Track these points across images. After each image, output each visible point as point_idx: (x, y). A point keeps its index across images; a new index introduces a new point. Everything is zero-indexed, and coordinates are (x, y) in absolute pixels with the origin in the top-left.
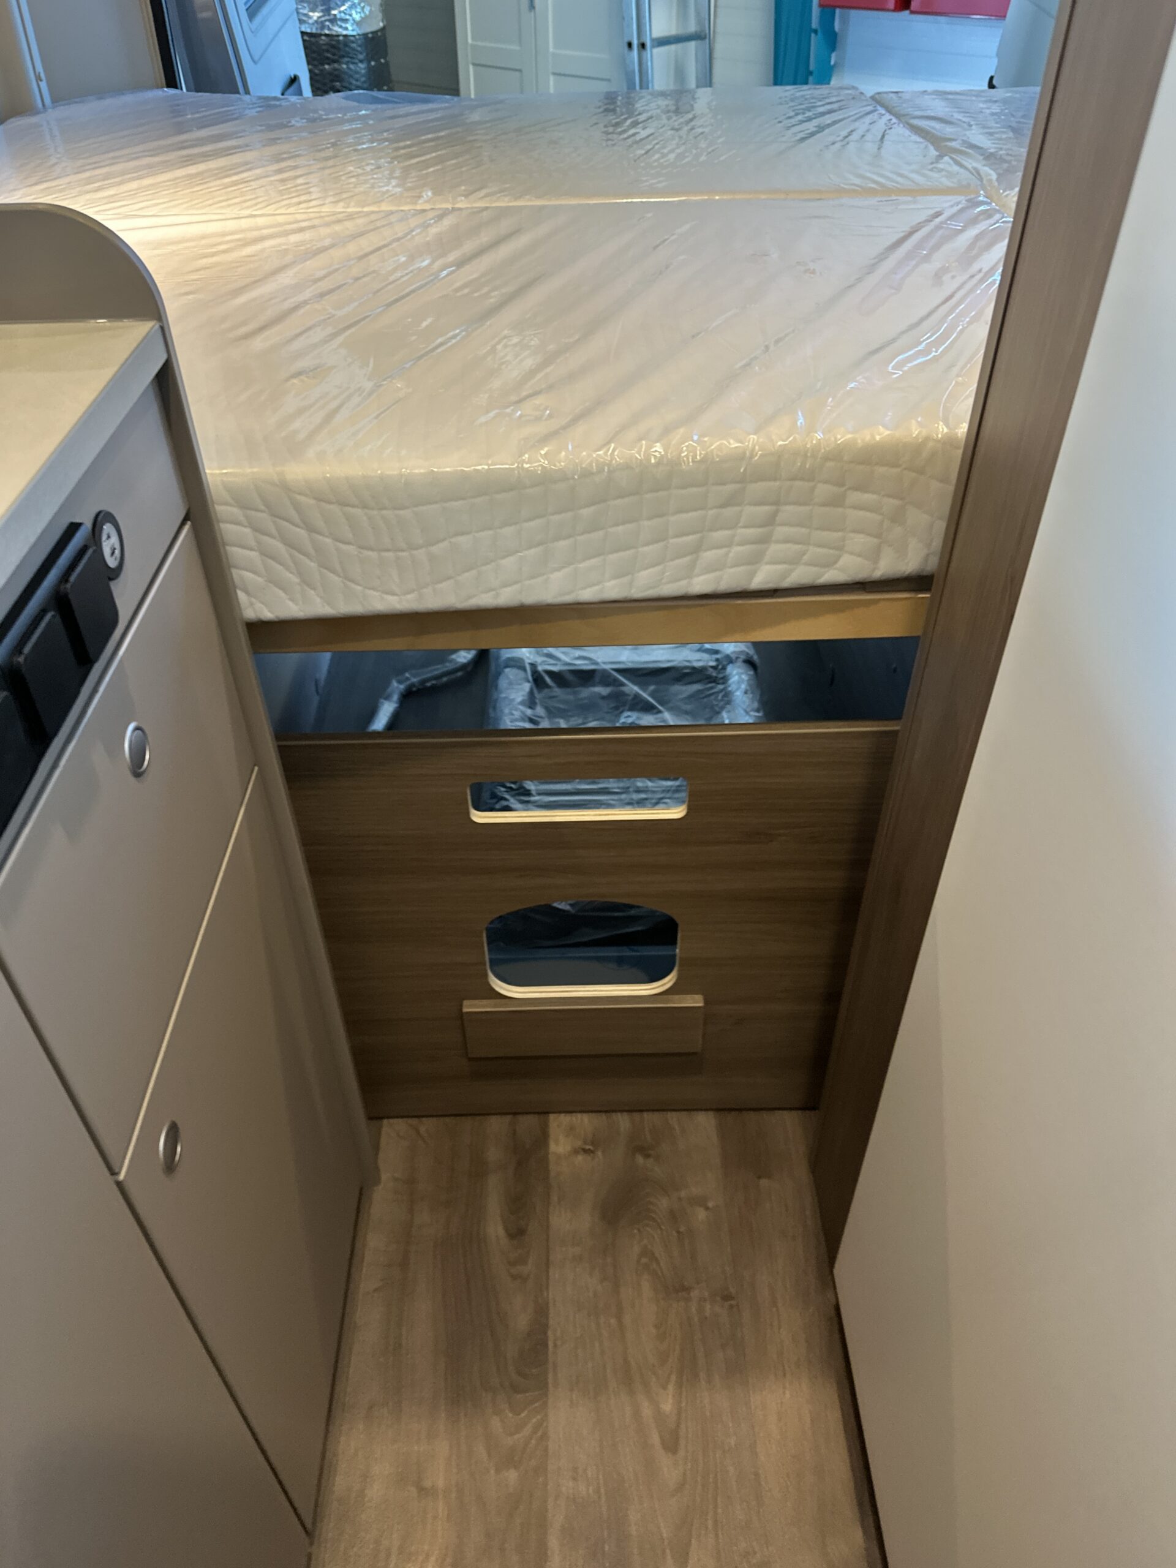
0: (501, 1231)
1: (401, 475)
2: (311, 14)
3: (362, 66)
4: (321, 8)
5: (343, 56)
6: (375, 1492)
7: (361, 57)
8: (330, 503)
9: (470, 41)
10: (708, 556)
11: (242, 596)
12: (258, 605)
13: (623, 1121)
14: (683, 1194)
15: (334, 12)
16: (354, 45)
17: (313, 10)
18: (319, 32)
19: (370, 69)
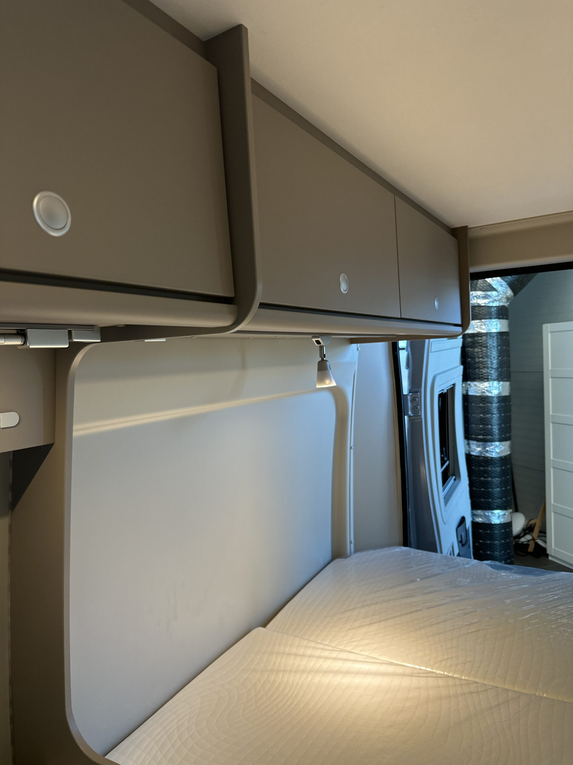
2: (477, 449)
3: (498, 468)
4: (481, 447)
5: (490, 465)
7: (498, 465)
9: (552, 458)
15: (487, 449)
16: (495, 461)
18: (479, 455)
19: (502, 470)
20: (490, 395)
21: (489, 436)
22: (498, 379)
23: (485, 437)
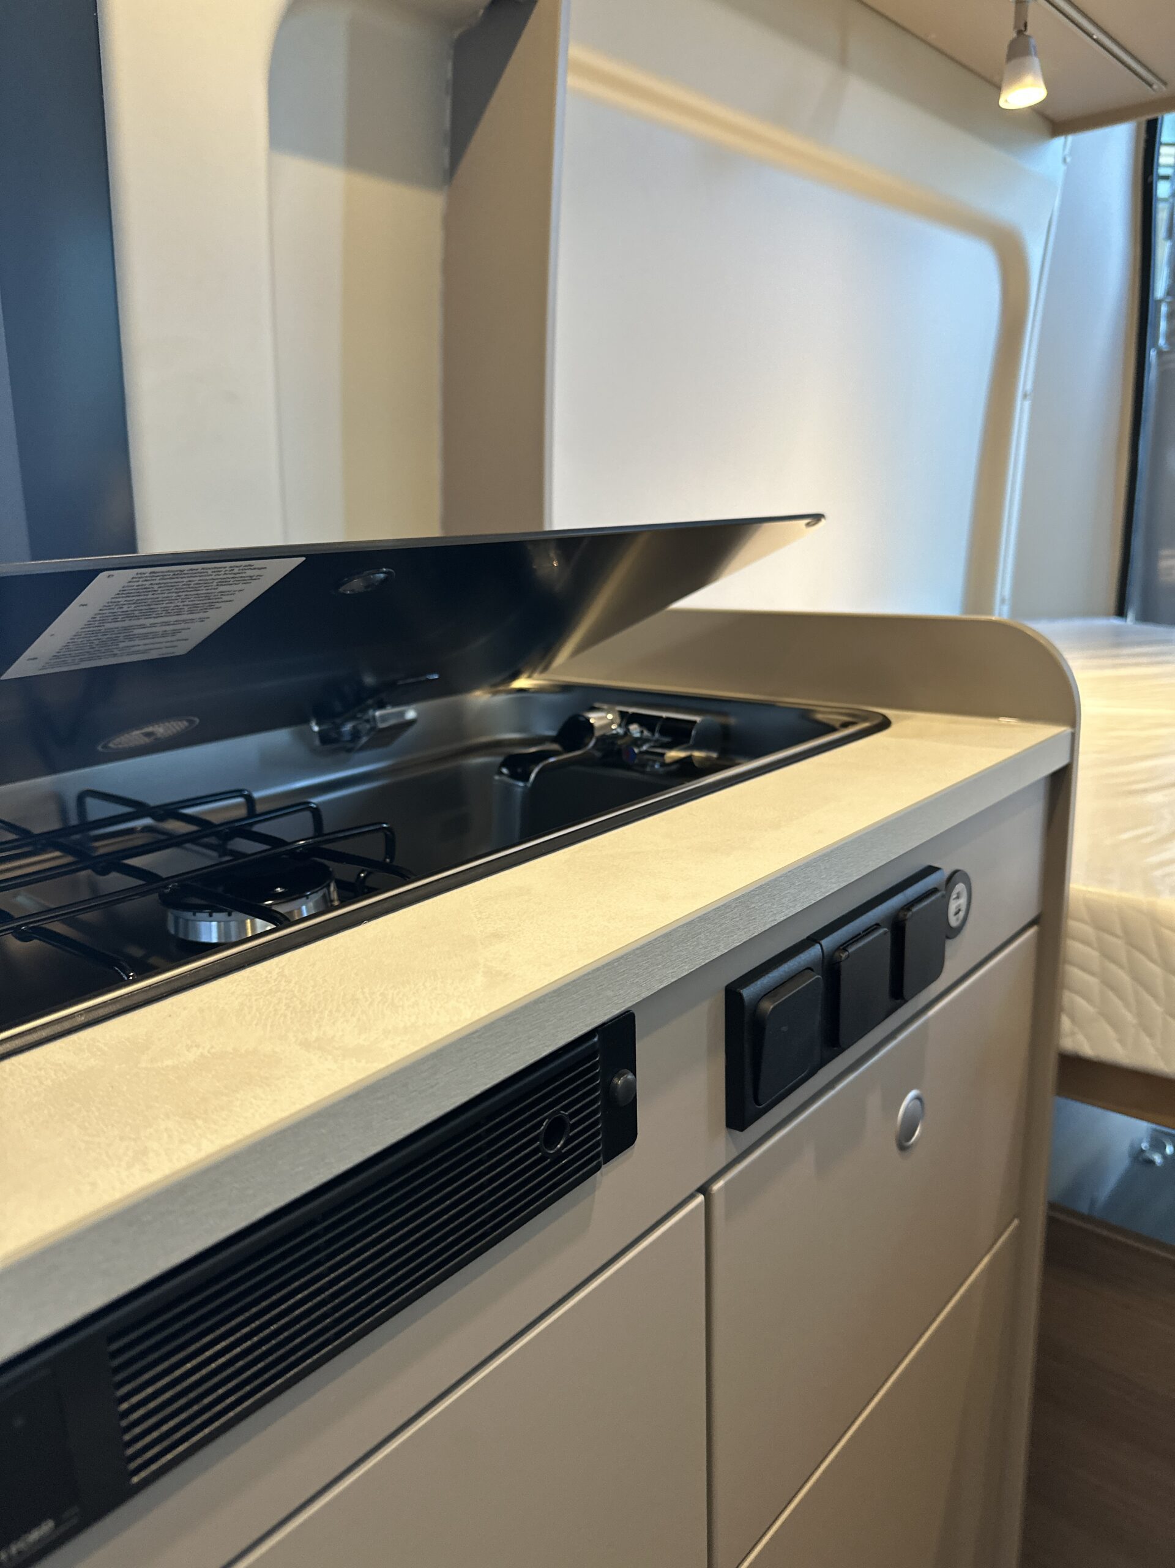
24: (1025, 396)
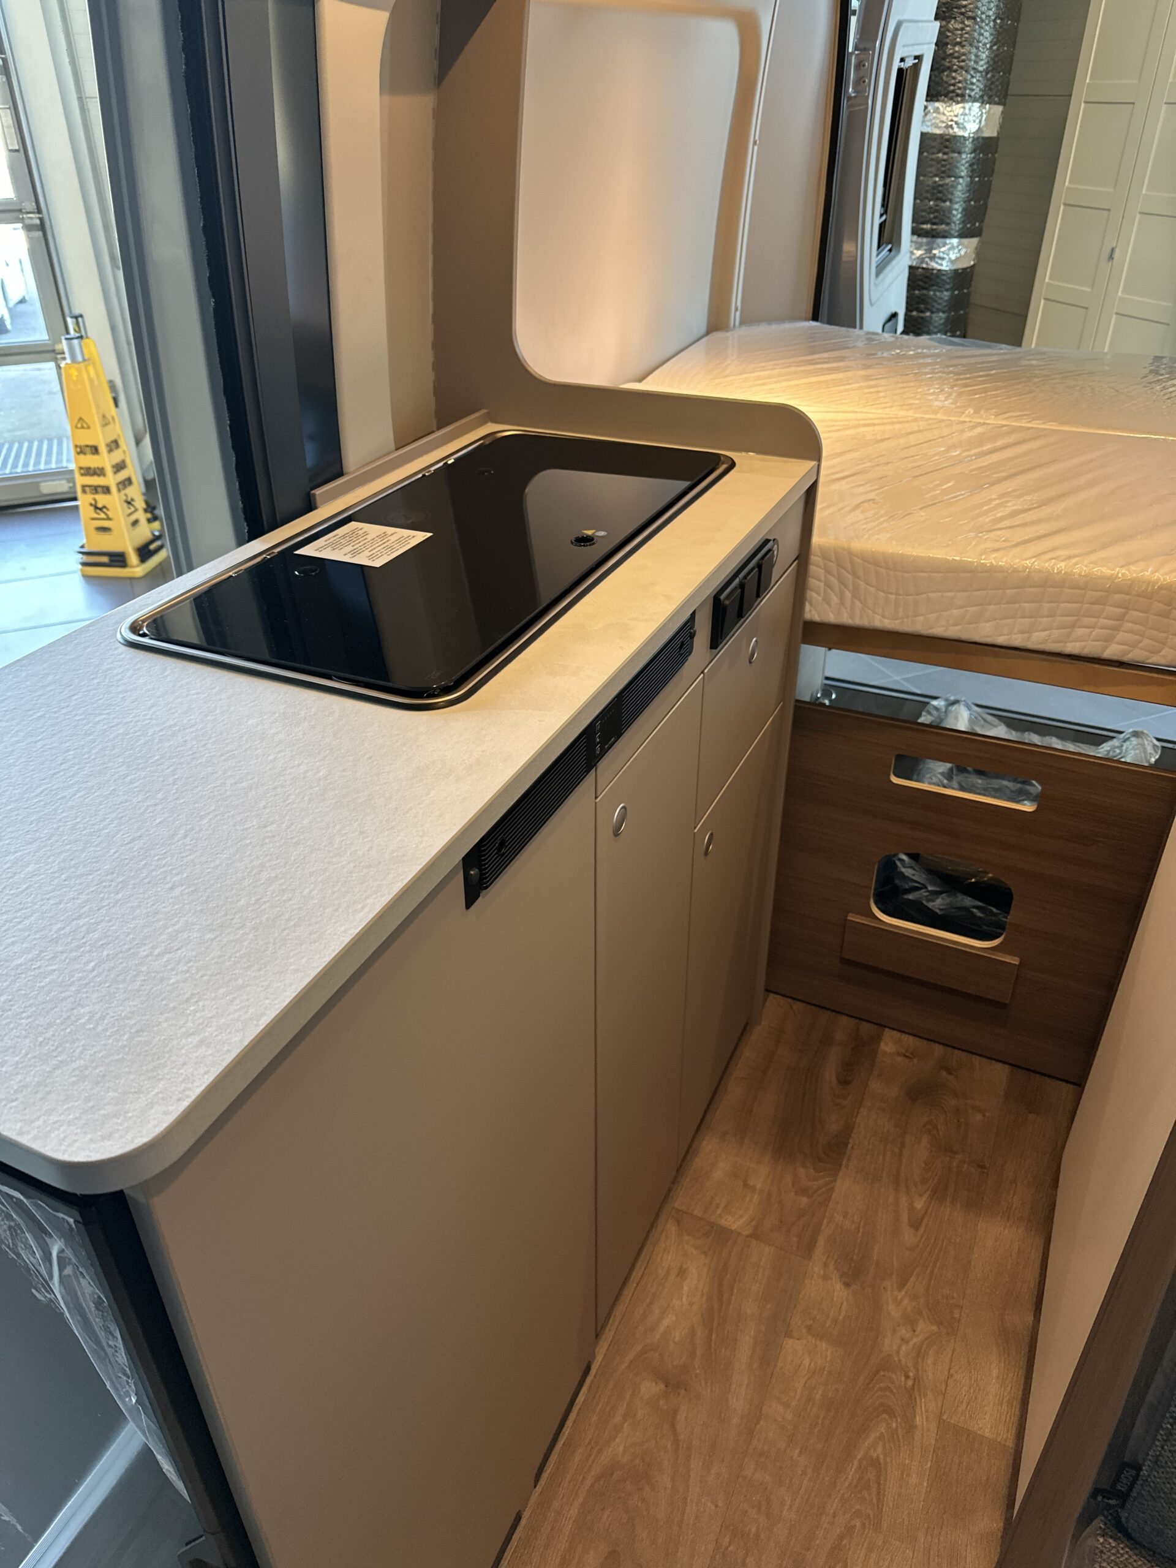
0: (834, 1079)
1: (911, 556)
2: (915, 251)
3: (946, 293)
4: (925, 247)
5: (933, 285)
6: (717, 1175)
7: (948, 287)
8: (870, 564)
9: (1047, 280)
10: (1080, 632)
11: (807, 607)
12: (814, 612)
13: (938, 1050)
14: (969, 1101)
15: (934, 252)
16: (945, 278)
17: (918, 249)
18: (918, 265)
19: (952, 296)
20: (960, 133)
21: (943, 226)
22: (982, 96)
23: (934, 227)
24: (755, 143)
